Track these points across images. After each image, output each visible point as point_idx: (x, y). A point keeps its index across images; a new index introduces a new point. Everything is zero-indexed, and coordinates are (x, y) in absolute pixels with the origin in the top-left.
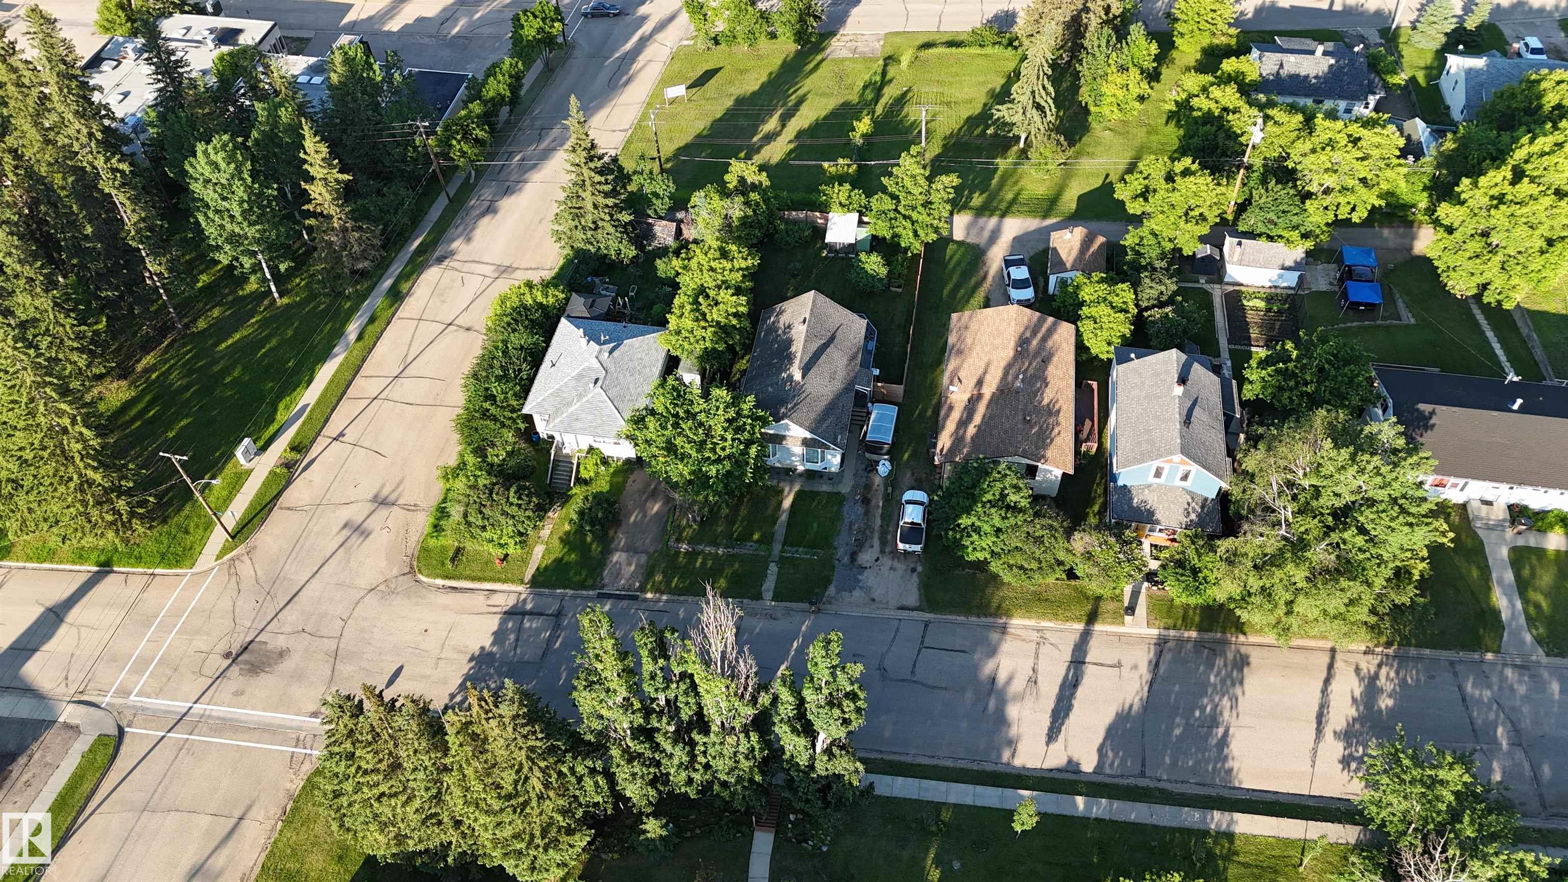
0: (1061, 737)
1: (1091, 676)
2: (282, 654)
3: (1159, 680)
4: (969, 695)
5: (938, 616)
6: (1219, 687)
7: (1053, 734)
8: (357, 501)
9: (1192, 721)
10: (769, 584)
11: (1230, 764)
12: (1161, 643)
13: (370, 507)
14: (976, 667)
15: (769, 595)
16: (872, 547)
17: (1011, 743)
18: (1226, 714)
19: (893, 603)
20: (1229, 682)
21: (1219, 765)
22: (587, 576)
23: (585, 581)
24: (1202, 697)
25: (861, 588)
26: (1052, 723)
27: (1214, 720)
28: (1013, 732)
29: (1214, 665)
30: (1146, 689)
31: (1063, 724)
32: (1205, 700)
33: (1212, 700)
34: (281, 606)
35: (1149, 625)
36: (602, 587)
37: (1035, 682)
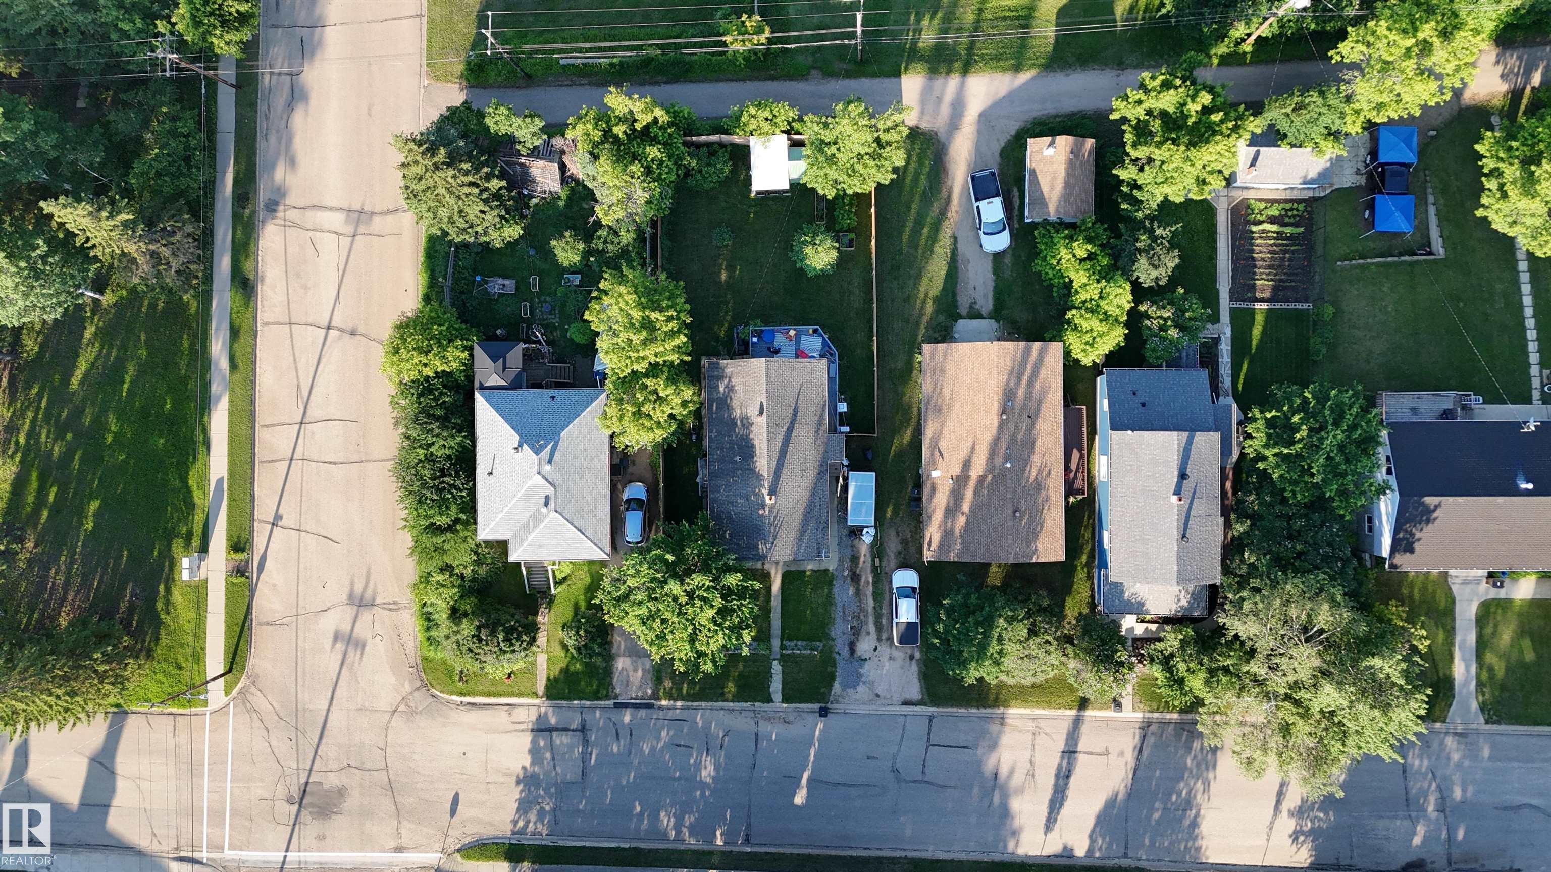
0: (1057, 826)
1: (1083, 765)
2: (341, 792)
3: (1142, 767)
4: (976, 790)
5: (941, 710)
6: (1194, 771)
7: (1050, 823)
8: (334, 606)
9: (1169, 806)
10: (776, 686)
11: (1199, 842)
12: (1146, 726)
13: (351, 611)
14: (979, 763)
15: (777, 697)
16: (868, 633)
17: (1015, 833)
18: (1199, 797)
19: (897, 698)
20: (1203, 766)
21: (1190, 844)
22: (598, 686)
23: (598, 691)
24: (1178, 782)
25: (864, 683)
26: (1050, 813)
27: (1188, 804)
28: (1016, 823)
29: (1191, 749)
30: (1131, 776)
31: (1058, 813)
32: (1182, 785)
33: (1187, 784)
34: (316, 740)
35: (1134, 709)
36: (616, 697)
37: (1033, 776)
